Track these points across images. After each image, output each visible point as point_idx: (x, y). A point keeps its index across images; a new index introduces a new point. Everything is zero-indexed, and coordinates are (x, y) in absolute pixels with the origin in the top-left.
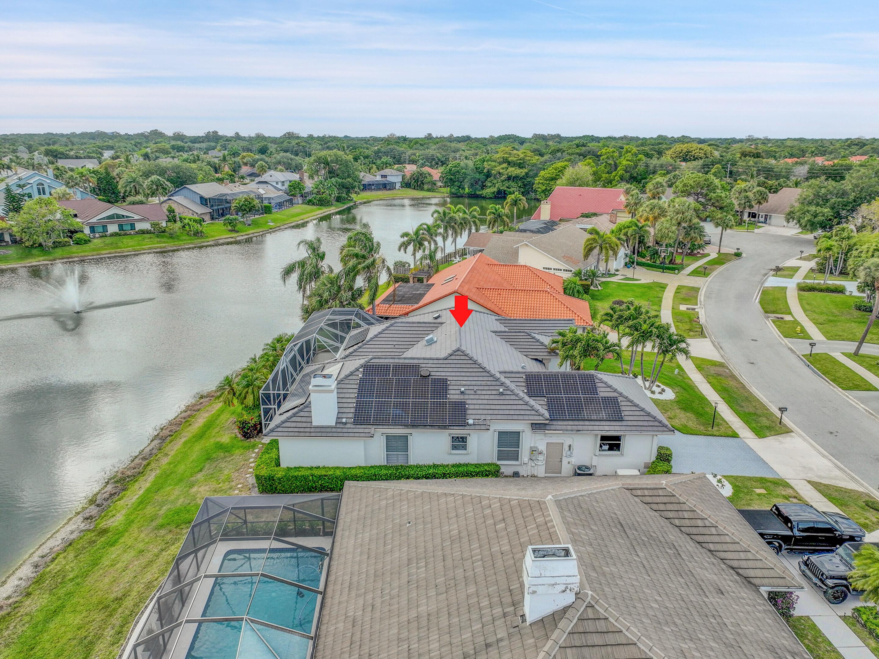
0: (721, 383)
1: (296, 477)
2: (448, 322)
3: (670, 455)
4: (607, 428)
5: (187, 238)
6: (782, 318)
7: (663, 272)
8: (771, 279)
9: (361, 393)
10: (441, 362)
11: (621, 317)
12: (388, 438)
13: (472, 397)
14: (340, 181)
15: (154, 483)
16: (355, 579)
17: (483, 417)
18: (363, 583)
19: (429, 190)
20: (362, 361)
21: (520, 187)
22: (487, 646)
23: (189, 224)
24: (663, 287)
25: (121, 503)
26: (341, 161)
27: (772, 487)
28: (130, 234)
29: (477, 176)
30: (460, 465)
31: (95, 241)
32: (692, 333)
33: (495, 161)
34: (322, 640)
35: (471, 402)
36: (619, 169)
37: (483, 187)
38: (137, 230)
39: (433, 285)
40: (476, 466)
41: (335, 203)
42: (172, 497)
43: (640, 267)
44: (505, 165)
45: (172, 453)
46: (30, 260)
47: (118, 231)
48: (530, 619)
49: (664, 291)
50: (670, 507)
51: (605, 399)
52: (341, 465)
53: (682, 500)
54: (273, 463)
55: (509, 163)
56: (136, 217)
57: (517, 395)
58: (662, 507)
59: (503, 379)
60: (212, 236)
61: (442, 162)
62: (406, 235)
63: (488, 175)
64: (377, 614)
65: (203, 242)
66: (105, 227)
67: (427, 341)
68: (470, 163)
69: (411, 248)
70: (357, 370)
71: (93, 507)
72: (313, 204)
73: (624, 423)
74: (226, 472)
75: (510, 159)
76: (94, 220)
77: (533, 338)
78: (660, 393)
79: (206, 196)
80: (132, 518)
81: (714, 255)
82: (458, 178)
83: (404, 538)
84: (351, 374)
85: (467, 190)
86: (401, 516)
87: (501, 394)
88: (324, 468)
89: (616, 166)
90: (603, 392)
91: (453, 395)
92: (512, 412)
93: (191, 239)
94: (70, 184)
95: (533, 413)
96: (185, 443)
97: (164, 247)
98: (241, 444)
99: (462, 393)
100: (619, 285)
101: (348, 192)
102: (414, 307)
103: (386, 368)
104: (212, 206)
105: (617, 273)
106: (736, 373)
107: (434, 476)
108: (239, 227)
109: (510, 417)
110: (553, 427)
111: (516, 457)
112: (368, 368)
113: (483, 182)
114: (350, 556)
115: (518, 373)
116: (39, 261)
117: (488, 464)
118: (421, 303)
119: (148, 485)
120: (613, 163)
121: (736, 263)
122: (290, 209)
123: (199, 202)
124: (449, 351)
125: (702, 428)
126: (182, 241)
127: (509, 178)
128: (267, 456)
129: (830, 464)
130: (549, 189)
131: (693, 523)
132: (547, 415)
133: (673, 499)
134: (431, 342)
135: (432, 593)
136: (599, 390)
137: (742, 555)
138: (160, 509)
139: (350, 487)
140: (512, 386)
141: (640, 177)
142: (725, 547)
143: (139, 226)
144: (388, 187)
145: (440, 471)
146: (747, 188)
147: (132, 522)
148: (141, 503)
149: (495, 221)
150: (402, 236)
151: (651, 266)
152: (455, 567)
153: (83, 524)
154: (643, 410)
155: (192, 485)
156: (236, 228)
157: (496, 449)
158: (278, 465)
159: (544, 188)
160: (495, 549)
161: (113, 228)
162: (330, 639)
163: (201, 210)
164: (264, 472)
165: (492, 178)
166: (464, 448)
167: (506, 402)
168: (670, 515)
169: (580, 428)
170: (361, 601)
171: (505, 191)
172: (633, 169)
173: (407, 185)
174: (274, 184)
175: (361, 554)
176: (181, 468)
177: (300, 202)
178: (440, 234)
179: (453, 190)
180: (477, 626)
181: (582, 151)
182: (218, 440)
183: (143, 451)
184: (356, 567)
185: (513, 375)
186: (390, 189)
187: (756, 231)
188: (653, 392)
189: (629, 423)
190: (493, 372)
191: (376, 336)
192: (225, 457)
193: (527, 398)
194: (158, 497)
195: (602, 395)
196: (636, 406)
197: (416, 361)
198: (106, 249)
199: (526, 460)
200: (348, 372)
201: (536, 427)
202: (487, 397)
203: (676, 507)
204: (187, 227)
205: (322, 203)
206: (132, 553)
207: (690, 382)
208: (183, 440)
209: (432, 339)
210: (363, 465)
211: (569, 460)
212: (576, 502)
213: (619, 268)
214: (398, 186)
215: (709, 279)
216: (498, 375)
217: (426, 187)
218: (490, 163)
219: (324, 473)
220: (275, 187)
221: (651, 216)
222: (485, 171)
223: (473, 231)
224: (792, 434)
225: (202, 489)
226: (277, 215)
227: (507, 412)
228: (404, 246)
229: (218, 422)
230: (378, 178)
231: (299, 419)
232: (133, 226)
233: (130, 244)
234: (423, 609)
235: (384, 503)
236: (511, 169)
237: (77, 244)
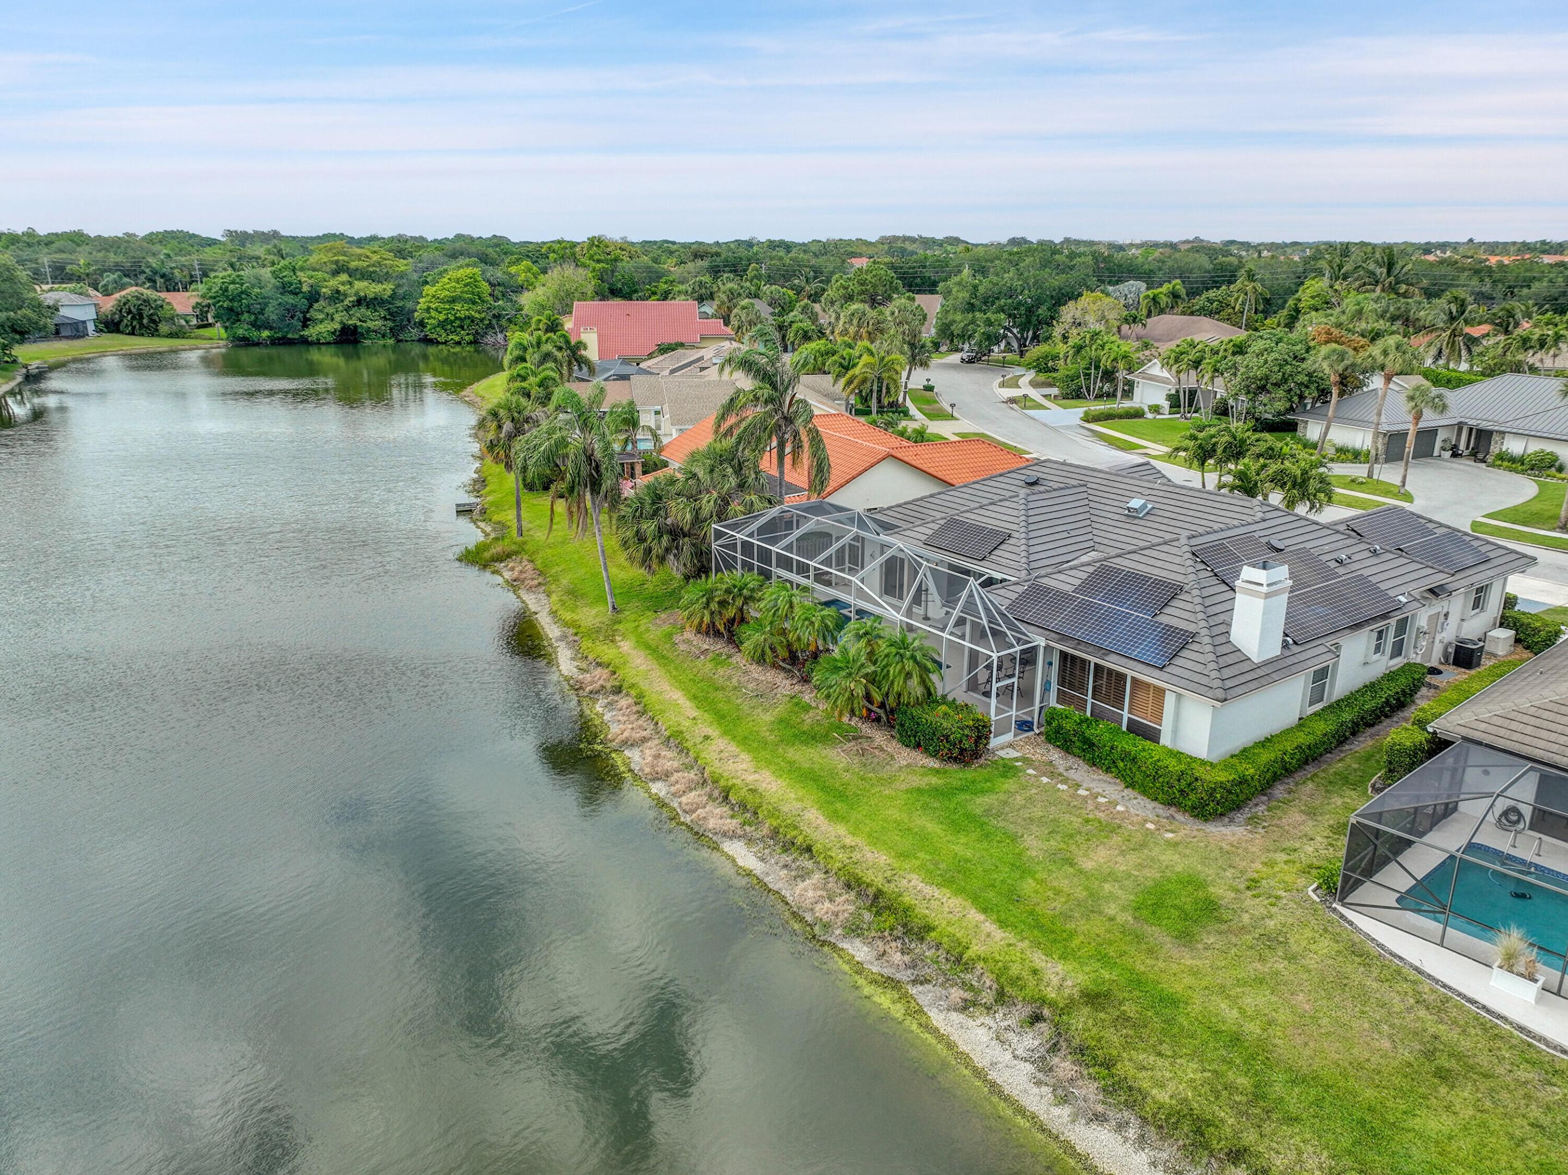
4: (1486, 575)
6: (1148, 454)
8: (1029, 412)
19: (171, 335)
21: (384, 319)
29: (290, 299)
33: (321, 270)
37: (305, 323)
44: (344, 277)
55: (353, 273)
57: (1390, 552)
63: (313, 297)
67: (1138, 510)
68: (268, 274)
73: (1494, 563)
75: (353, 265)
82: (246, 307)
87: (1375, 554)
91: (1338, 569)
99: (1340, 563)
113: (304, 313)
127: (359, 302)
134: (1145, 510)
165: (323, 303)
171: (356, 328)
173: (110, 325)
179: (236, 332)
186: (75, 336)
199: (1411, 650)
209: (1144, 505)
214: (91, 327)
215: (966, 421)
217: (164, 329)
218: (310, 273)
222: (305, 289)
236: (359, 285)
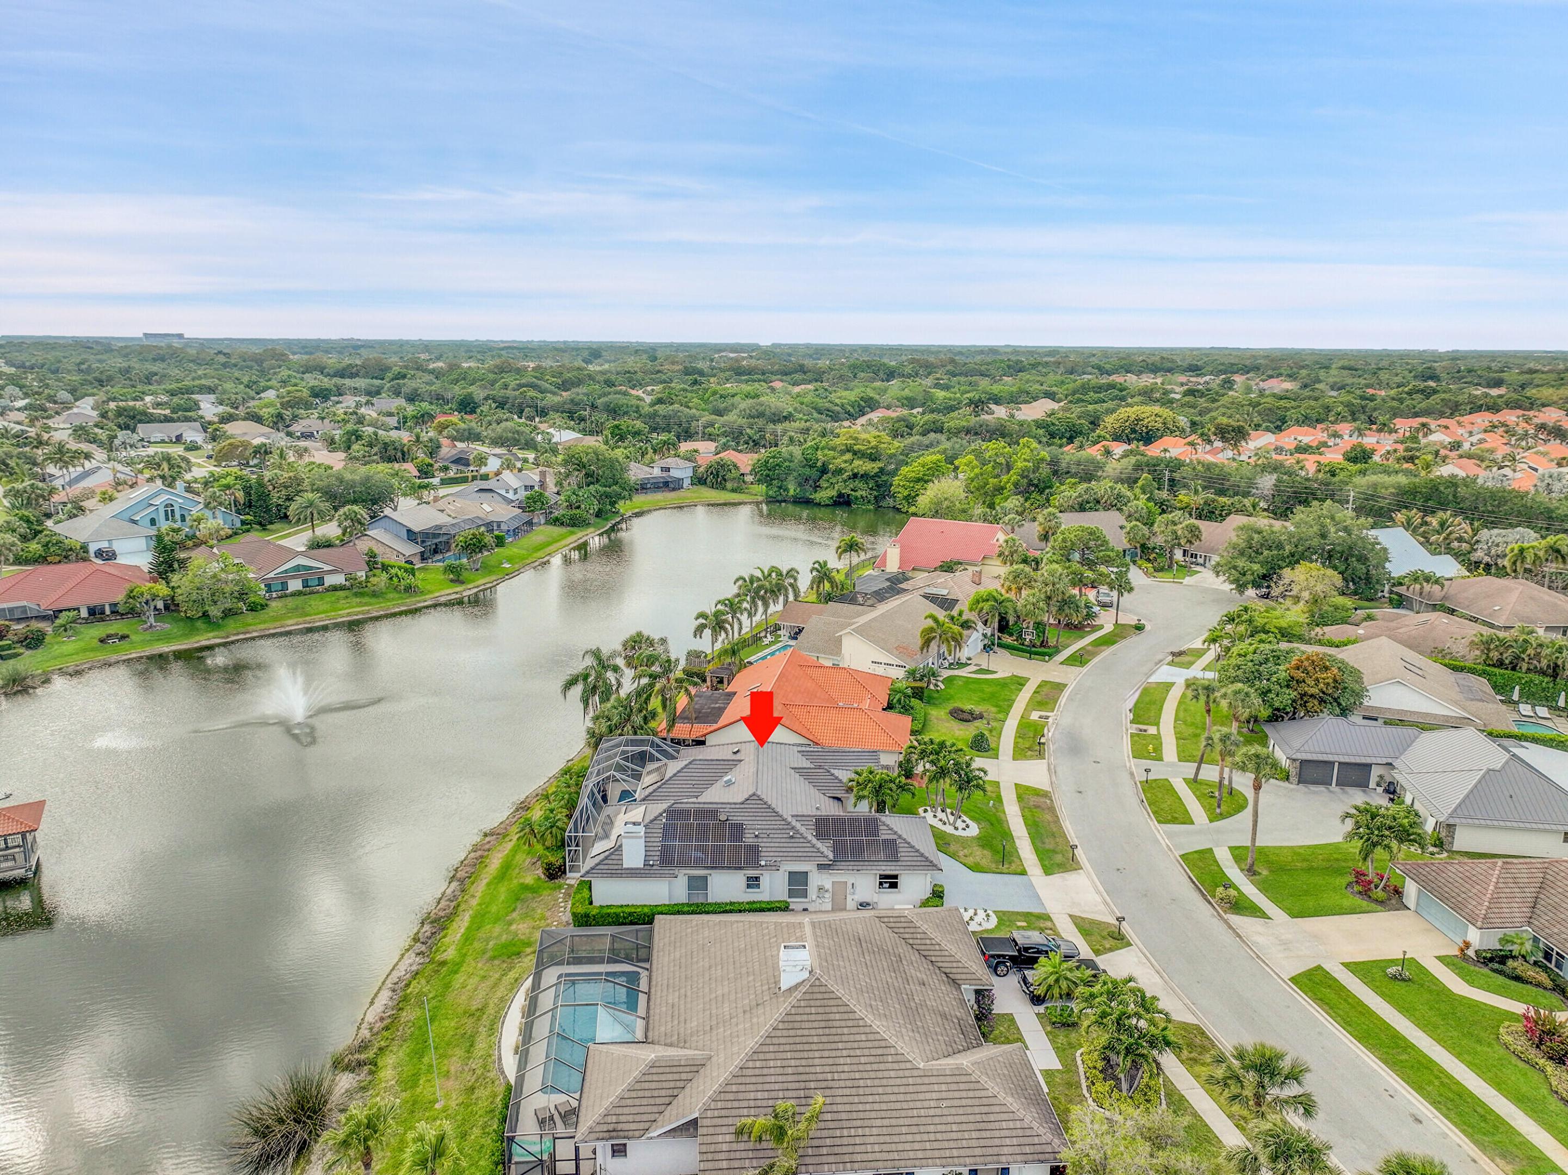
0: (1033, 816)
1: (609, 915)
2: (747, 759)
3: (942, 892)
4: (884, 868)
5: (397, 596)
6: (1145, 731)
7: (1030, 658)
8: (1165, 668)
9: (665, 836)
10: (737, 806)
11: (923, 751)
12: (691, 878)
13: (765, 840)
14: (601, 489)
15: (472, 923)
16: (671, 981)
17: (775, 859)
18: (677, 983)
19: (734, 490)
20: (665, 806)
21: (871, 489)
22: (757, 1005)
23: (397, 576)
24: (1020, 682)
25: (446, 940)
26: (604, 461)
27: (1033, 919)
28: (318, 592)
29: (807, 471)
30: (754, 902)
31: (273, 604)
32: (1030, 753)
33: (833, 449)
34: (651, 1018)
35: (763, 844)
36: (1011, 472)
37: (816, 487)
38: (326, 585)
39: (735, 693)
40: (768, 903)
41: (593, 520)
42: (495, 934)
43: (1003, 650)
44: (848, 456)
45: (479, 894)
46: (197, 638)
47: (301, 588)
48: (783, 989)
49: (1021, 690)
50: (907, 930)
51: (884, 841)
52: (647, 903)
53: (918, 925)
54: (587, 902)
55: (855, 453)
56: (327, 568)
57: (805, 838)
58: (902, 930)
59: (794, 823)
60: (430, 592)
61: (754, 441)
62: (702, 615)
63: (824, 470)
64: (689, 1000)
65: (419, 602)
66: (284, 586)
67: (726, 782)
68: (797, 451)
69: (707, 632)
70: (661, 815)
71: (418, 944)
72: (562, 524)
73: (899, 863)
74: (539, 911)
75: (856, 448)
76: (272, 575)
77: (832, 775)
78: (964, 829)
79: (416, 529)
80: (464, 951)
81: (1109, 628)
82: (778, 475)
83: (706, 953)
84: (655, 819)
85: (792, 492)
86: (704, 938)
87: (792, 837)
88: (633, 905)
89: (1009, 467)
90: (884, 835)
91: (749, 839)
92: (800, 854)
93: (401, 598)
94: (212, 505)
95: (819, 854)
96: (488, 885)
97: (368, 612)
98: (546, 885)
99: (756, 836)
100: (968, 681)
101: (613, 504)
102: (712, 729)
103: (688, 812)
104: (423, 542)
105: (969, 662)
106: (1057, 804)
107: (731, 911)
108: (465, 575)
109: (798, 858)
110: (836, 867)
111: (804, 894)
112: (671, 813)
113: (815, 481)
114: (666, 969)
115: (809, 816)
116: (209, 639)
117: (781, 902)
118: (721, 723)
119: (466, 924)
120: (1003, 461)
121: (1134, 640)
122: (530, 535)
123: (406, 537)
124: (747, 796)
125: (994, 866)
126: (389, 600)
127: (855, 476)
128: (580, 896)
129: (1098, 899)
130: (913, 494)
131: (923, 942)
132: (831, 856)
133: (911, 925)
134: (729, 784)
135: (726, 983)
136: (880, 832)
137: (955, 965)
138: (487, 944)
139: (660, 920)
140: (803, 830)
141: (1042, 485)
142: (943, 959)
143: (330, 580)
144: (671, 486)
145: (737, 907)
146: (1177, 518)
147: (466, 954)
148: (467, 939)
149: (819, 582)
150: (697, 618)
151: (1018, 650)
152: (741, 967)
153: (417, 959)
154: (917, 851)
155: (510, 924)
156: (461, 578)
157: (786, 888)
158: (591, 903)
159: (906, 493)
160: (768, 954)
161: (295, 585)
162: (657, 1017)
163: (410, 550)
164: (580, 910)
165: (830, 475)
166: (758, 886)
167: (795, 845)
168: (907, 936)
169: (859, 868)
170: (677, 994)
171: (848, 495)
172: (1034, 472)
173: (700, 481)
174: (503, 492)
175: (674, 966)
176: (494, 909)
177: (543, 521)
178: (746, 609)
179: (771, 493)
180: (752, 997)
181: (972, 424)
182: (522, 881)
183: (444, 892)
184: (671, 975)
185: (804, 818)
186: (674, 489)
187: (1187, 580)
188: (956, 829)
189: (904, 863)
190: (785, 817)
191: (675, 775)
192: (534, 898)
193: (814, 841)
194: (481, 934)
195: (884, 837)
196: (913, 847)
197: (715, 806)
198: (290, 618)
199: (814, 897)
200: (652, 817)
201: (821, 867)
202: (778, 840)
203: (912, 930)
204: (395, 579)
205: (575, 523)
206: (476, 979)
207: (1002, 815)
208: (485, 882)
209: (730, 780)
210: (667, 903)
211: (853, 897)
212: (827, 924)
213: (971, 656)
214: (687, 483)
215: (1085, 669)
216: (790, 819)
217: (729, 485)
218: (826, 451)
219: (633, 910)
220: (504, 498)
221: (1013, 587)
222: (819, 464)
223: (791, 598)
224: (1081, 871)
225: (521, 926)
226: (513, 549)
227: (796, 854)
228: (699, 631)
229: (514, 862)
230: (656, 472)
231: (610, 862)
232: (321, 581)
233: (321, 608)
234: (719, 992)
235: (689, 930)
236: (857, 463)
237: (252, 610)
